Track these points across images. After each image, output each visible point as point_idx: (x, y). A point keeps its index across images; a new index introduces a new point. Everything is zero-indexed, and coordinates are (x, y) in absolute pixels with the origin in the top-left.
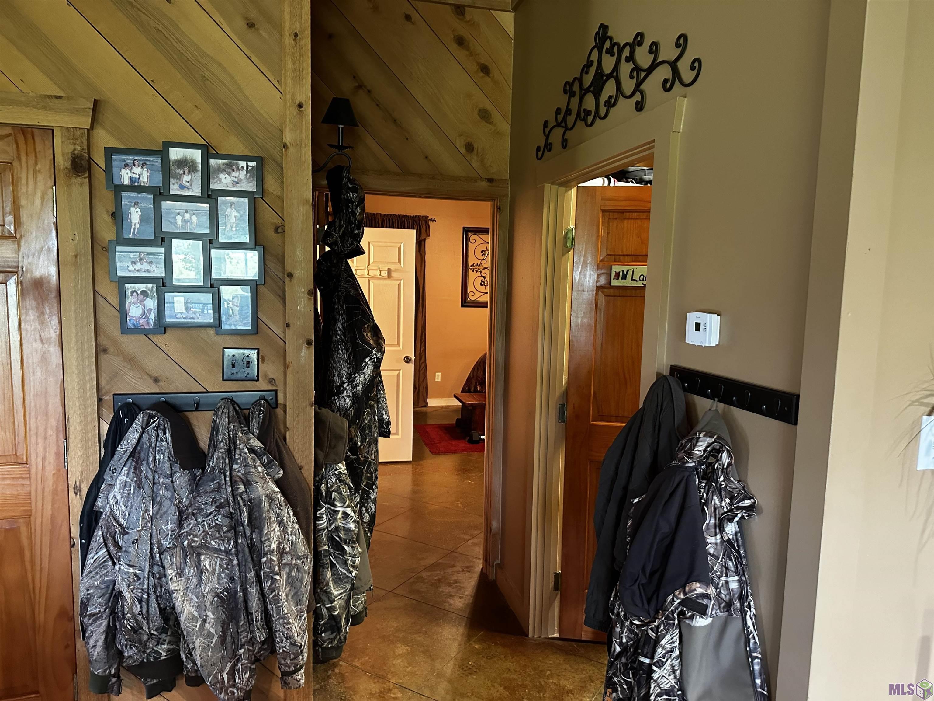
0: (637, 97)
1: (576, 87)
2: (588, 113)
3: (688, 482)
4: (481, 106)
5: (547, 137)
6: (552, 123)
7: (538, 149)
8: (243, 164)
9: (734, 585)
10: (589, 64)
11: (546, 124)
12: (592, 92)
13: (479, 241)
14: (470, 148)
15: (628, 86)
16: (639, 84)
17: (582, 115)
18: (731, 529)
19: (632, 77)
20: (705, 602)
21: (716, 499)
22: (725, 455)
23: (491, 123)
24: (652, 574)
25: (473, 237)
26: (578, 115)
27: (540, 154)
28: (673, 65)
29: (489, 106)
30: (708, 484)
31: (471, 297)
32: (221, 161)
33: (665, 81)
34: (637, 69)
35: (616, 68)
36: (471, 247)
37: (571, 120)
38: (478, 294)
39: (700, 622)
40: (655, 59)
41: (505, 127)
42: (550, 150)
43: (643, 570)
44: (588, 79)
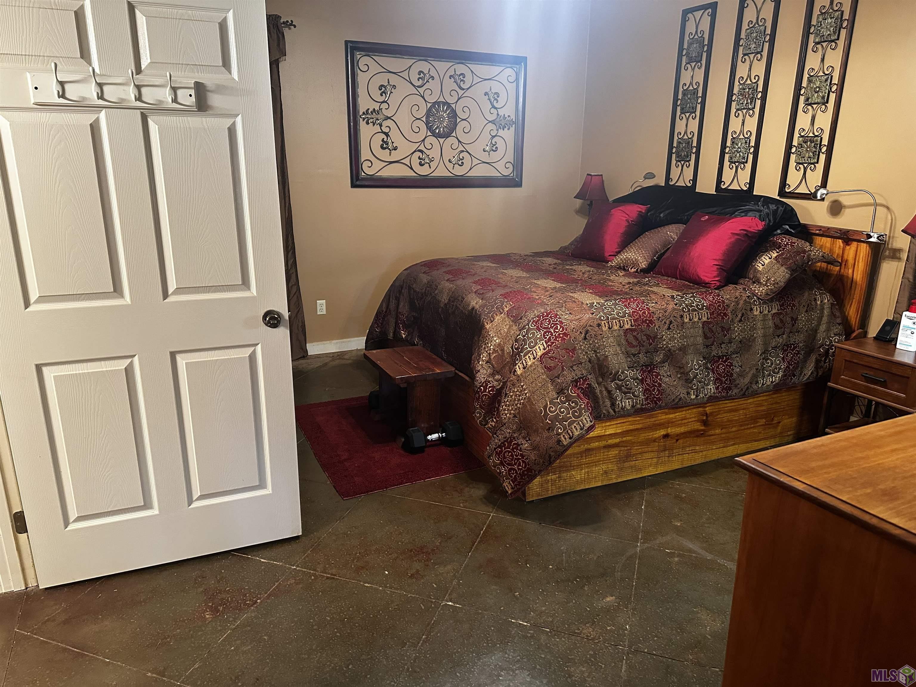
13: (374, 68)
25: (364, 61)
31: (368, 170)
36: (362, 78)
38: (377, 165)
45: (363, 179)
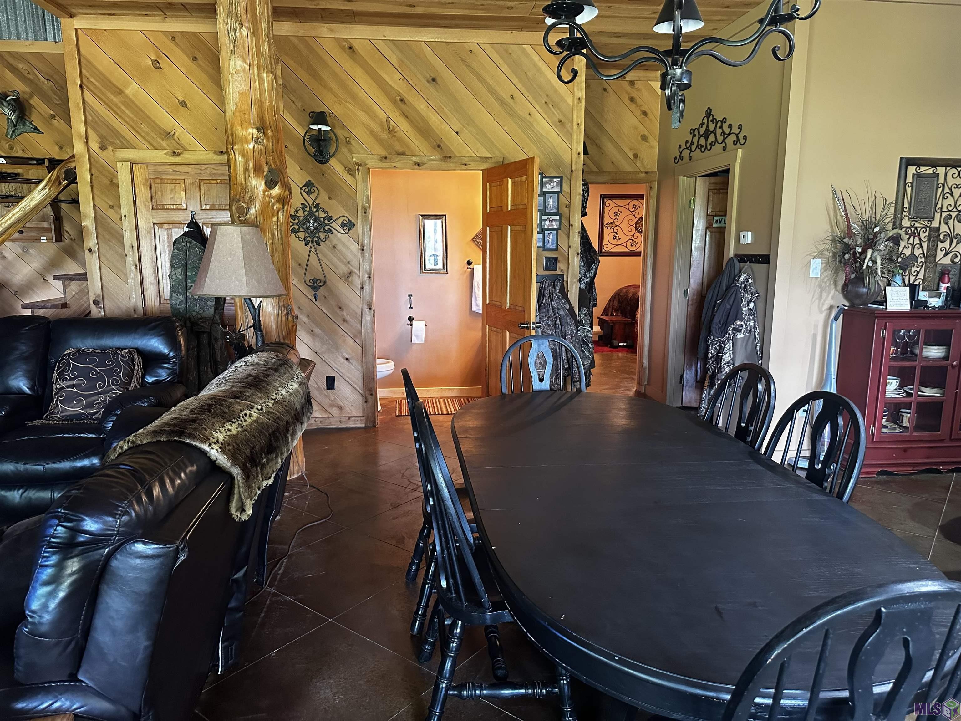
0: (723, 145)
1: (696, 132)
2: (702, 146)
3: (737, 291)
4: (642, 133)
5: (681, 153)
6: (683, 147)
7: (676, 158)
8: (555, 180)
9: (752, 324)
10: (703, 124)
11: (680, 146)
12: (704, 137)
13: (613, 205)
14: (636, 156)
15: (720, 139)
16: (724, 139)
17: (699, 147)
18: (752, 305)
19: (721, 136)
20: (741, 328)
21: (746, 295)
22: (750, 280)
23: (647, 142)
24: (723, 324)
25: (608, 202)
26: (697, 146)
27: (676, 161)
28: (737, 135)
29: (646, 133)
30: (744, 291)
32: (547, 179)
33: (734, 141)
34: (723, 132)
35: (715, 129)
36: (606, 210)
37: (693, 147)
38: (611, 246)
39: (740, 336)
40: (731, 131)
41: (656, 145)
42: (682, 160)
43: (720, 321)
44: (702, 131)
45: (604, 253)
